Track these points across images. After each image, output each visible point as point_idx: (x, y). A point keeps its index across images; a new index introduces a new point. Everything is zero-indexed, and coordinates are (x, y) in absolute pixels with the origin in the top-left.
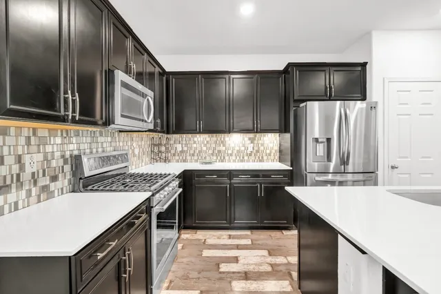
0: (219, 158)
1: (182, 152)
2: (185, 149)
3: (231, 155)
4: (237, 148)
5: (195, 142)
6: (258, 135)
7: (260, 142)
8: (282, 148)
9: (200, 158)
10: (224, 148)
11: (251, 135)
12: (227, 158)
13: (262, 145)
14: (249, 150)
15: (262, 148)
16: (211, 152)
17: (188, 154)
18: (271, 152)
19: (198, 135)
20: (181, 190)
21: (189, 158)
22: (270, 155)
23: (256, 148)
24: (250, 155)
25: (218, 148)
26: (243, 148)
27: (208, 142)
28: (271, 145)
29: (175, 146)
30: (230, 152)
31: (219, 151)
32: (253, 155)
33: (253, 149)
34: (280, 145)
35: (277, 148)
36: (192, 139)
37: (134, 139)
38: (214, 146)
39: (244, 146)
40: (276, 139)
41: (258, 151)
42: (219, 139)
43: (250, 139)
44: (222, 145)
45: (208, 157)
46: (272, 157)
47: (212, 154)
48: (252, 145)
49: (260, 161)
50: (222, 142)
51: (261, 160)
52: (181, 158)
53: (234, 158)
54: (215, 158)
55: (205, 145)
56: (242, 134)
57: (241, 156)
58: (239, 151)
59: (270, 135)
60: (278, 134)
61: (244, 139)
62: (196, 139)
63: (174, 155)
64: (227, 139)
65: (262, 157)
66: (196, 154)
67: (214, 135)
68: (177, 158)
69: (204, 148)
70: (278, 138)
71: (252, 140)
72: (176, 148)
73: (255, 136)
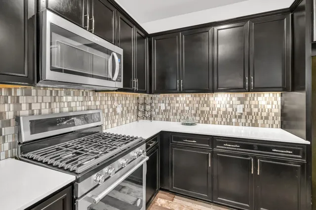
0: (202, 119)
1: (165, 111)
2: (168, 108)
3: (216, 116)
4: (223, 109)
5: (177, 102)
6: (250, 94)
7: (253, 102)
8: (285, 111)
9: (182, 117)
10: (208, 109)
11: (242, 95)
12: (211, 119)
13: (256, 106)
14: (238, 111)
15: (255, 110)
16: (193, 112)
17: (171, 113)
18: (268, 114)
19: (180, 95)
20: (147, 158)
21: (171, 117)
22: (267, 118)
23: (247, 110)
24: (240, 117)
25: (201, 109)
26: (230, 110)
27: (190, 102)
28: (269, 107)
29: (159, 105)
30: (215, 113)
31: (203, 112)
32: (243, 117)
33: (244, 110)
34: (283, 107)
35: (277, 110)
36: (175, 99)
37: (116, 98)
38: (197, 105)
39: (231, 106)
40: (276, 99)
41: (250, 114)
42: (202, 99)
43: (239, 99)
44: (205, 105)
45: (190, 118)
46: (270, 122)
47: (195, 115)
48: (242, 106)
49: (253, 125)
50: (206, 102)
51: (255, 125)
52: (164, 116)
53: (219, 119)
54: (198, 118)
55: (188, 105)
56: (229, 94)
57: (228, 118)
58: (225, 113)
59: (267, 94)
60: (278, 94)
61: (231, 99)
62: (178, 99)
63: (158, 113)
64: (211, 99)
65: (256, 120)
66: (178, 114)
67: (197, 94)
68: (161, 116)
69: (187, 108)
70: (279, 99)
71: (242, 101)
72: (160, 107)
73: (246, 96)
